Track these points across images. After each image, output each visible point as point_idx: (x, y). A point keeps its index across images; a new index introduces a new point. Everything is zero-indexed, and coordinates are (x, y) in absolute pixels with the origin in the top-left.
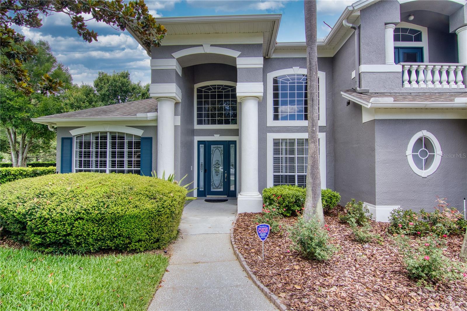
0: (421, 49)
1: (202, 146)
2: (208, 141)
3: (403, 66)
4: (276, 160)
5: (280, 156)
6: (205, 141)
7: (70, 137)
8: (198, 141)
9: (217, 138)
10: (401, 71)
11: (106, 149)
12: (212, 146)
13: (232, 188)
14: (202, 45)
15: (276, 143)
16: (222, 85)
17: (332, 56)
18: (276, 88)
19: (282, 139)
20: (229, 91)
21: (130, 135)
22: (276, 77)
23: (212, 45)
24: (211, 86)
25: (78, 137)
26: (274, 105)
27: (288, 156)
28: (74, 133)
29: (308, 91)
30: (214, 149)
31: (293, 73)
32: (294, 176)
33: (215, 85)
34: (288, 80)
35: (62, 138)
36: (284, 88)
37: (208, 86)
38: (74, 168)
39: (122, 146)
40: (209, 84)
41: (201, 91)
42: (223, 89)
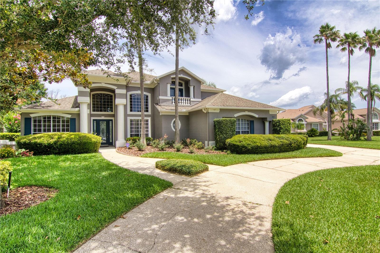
0: (183, 89)
1: (95, 122)
2: (98, 120)
3: (172, 98)
4: (131, 128)
5: (133, 126)
6: (97, 120)
7: (30, 117)
8: (93, 120)
9: (103, 118)
10: (171, 99)
11: (51, 123)
12: (100, 122)
13: (111, 141)
14: (101, 83)
15: (131, 121)
16: (105, 94)
17: (153, 88)
18: (131, 99)
19: (134, 120)
20: (109, 97)
21: (63, 117)
22: (132, 94)
23: (105, 83)
24: (100, 94)
25: (33, 117)
26: (130, 108)
27: (136, 126)
28: (32, 116)
29: (141, 106)
30: (102, 123)
31: (138, 93)
32: (139, 134)
33: (102, 94)
34: (136, 96)
35: (25, 118)
36: (135, 99)
37: (98, 94)
38: (32, 132)
39: (59, 122)
40: (99, 93)
41: (95, 96)
42: (106, 95)
